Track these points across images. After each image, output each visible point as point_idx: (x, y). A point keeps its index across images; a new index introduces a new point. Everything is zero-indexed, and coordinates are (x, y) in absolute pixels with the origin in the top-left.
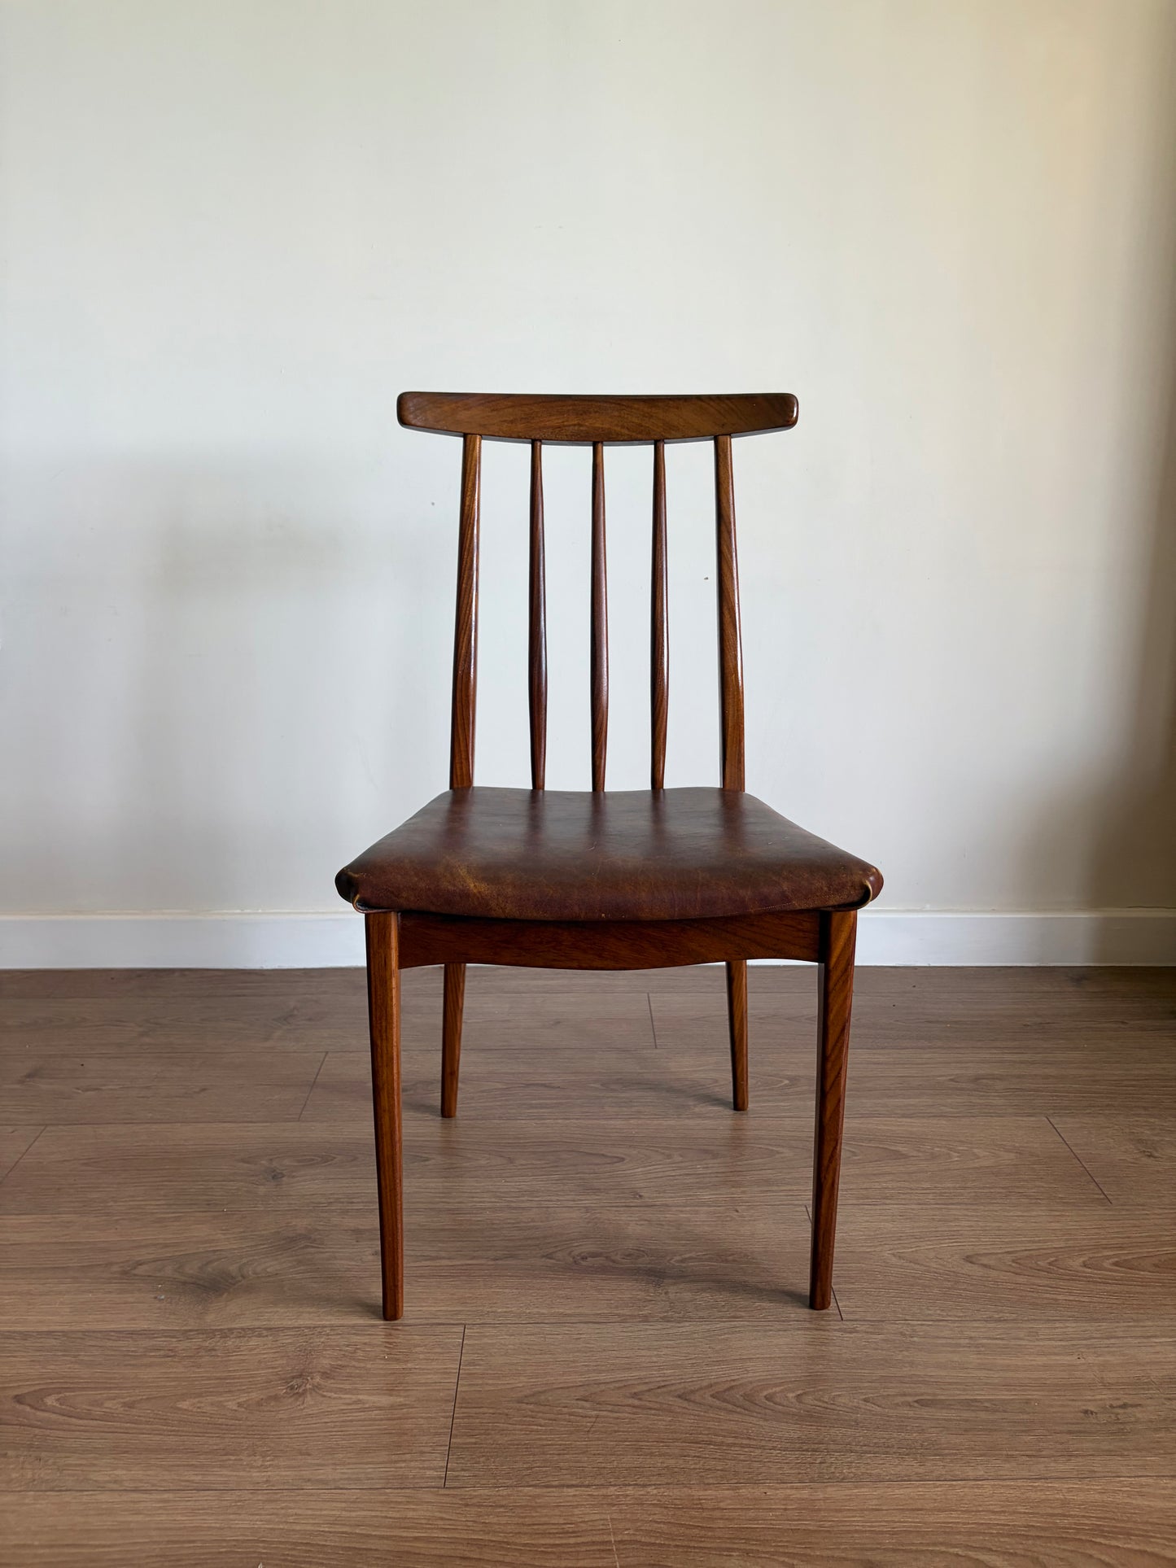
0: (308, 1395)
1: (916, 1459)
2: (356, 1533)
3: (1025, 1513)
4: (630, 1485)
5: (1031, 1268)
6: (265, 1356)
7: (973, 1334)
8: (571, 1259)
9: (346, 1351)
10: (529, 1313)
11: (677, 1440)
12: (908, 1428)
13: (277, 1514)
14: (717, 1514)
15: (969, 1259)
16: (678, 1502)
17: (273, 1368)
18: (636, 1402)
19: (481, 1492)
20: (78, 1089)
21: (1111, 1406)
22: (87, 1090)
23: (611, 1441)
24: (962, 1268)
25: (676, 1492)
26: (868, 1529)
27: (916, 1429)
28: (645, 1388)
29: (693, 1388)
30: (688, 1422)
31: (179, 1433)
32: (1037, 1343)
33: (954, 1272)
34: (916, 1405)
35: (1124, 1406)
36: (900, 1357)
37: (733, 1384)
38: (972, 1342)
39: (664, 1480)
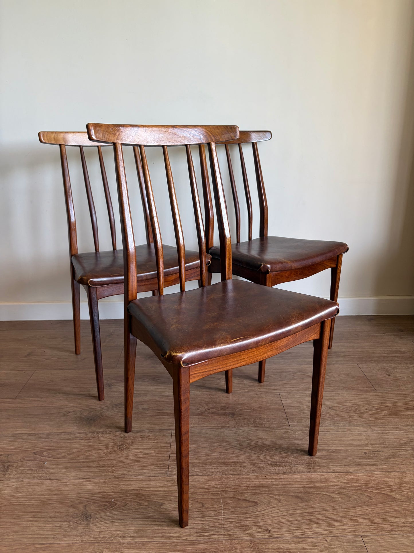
0: (125, 450)
3: (344, 482)
4: (224, 475)
5: (350, 410)
6: (111, 439)
7: (330, 430)
8: (205, 410)
9: (136, 437)
11: (238, 462)
14: (251, 483)
15: (330, 408)
16: (239, 479)
17: (113, 443)
18: (226, 451)
21: (373, 451)
24: (328, 411)
25: (238, 477)
26: (297, 487)
28: (228, 447)
29: (243, 447)
30: (242, 456)
31: (86, 462)
32: (350, 433)
33: (325, 412)
35: (377, 451)
38: (330, 433)
39: (234, 473)
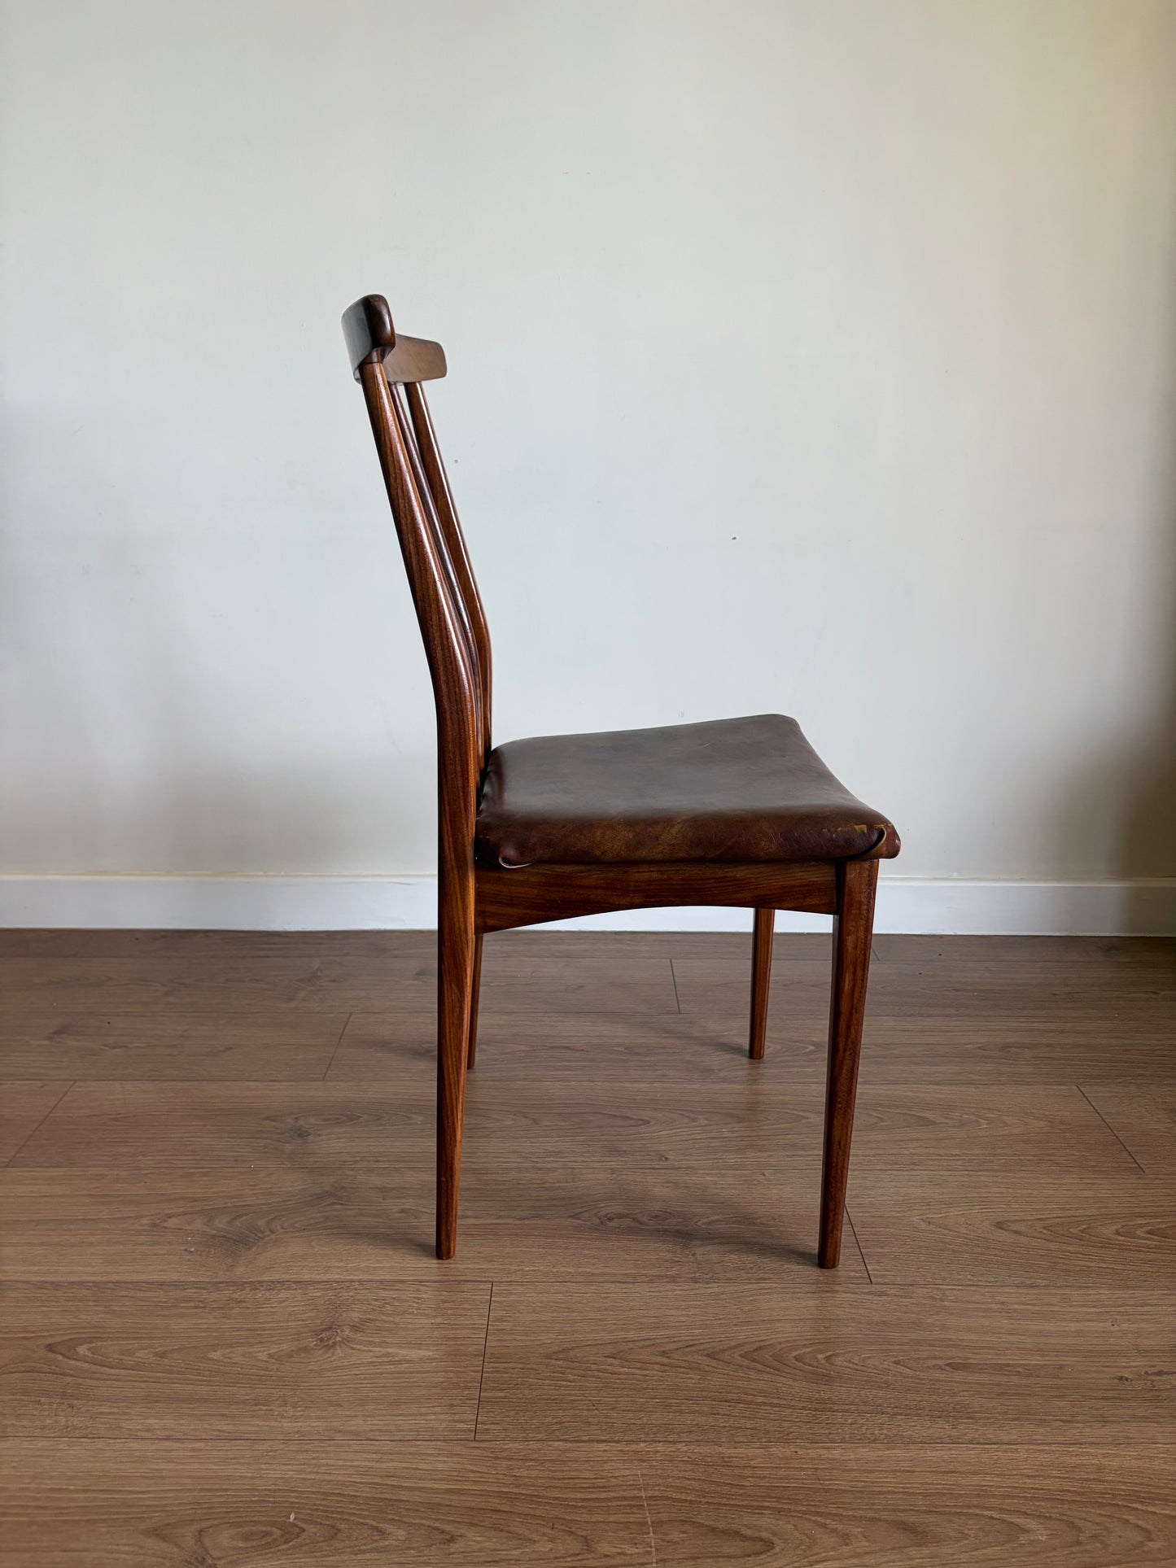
0: (338, 1347)
1: (948, 1422)
2: (387, 1485)
3: (1060, 1477)
4: (659, 1442)
5: (1063, 1235)
6: (295, 1309)
7: (1003, 1299)
8: (598, 1220)
9: (375, 1305)
10: (557, 1272)
11: (706, 1398)
12: (940, 1391)
13: (309, 1465)
14: (748, 1472)
15: (998, 1225)
16: (709, 1459)
17: (303, 1320)
18: (666, 1361)
19: (511, 1445)
20: (106, 1046)
21: (1146, 1373)
22: (114, 1047)
23: (641, 1398)
24: (993, 1235)
25: (706, 1450)
26: (901, 1490)
27: (948, 1392)
28: (674, 1346)
29: (721, 1347)
30: (717, 1381)
31: (212, 1383)
32: (1070, 1309)
33: (984, 1238)
34: (947, 1368)
35: (1160, 1373)
36: (930, 1321)
37: (763, 1344)
38: (1003, 1307)
39: (694, 1437)
